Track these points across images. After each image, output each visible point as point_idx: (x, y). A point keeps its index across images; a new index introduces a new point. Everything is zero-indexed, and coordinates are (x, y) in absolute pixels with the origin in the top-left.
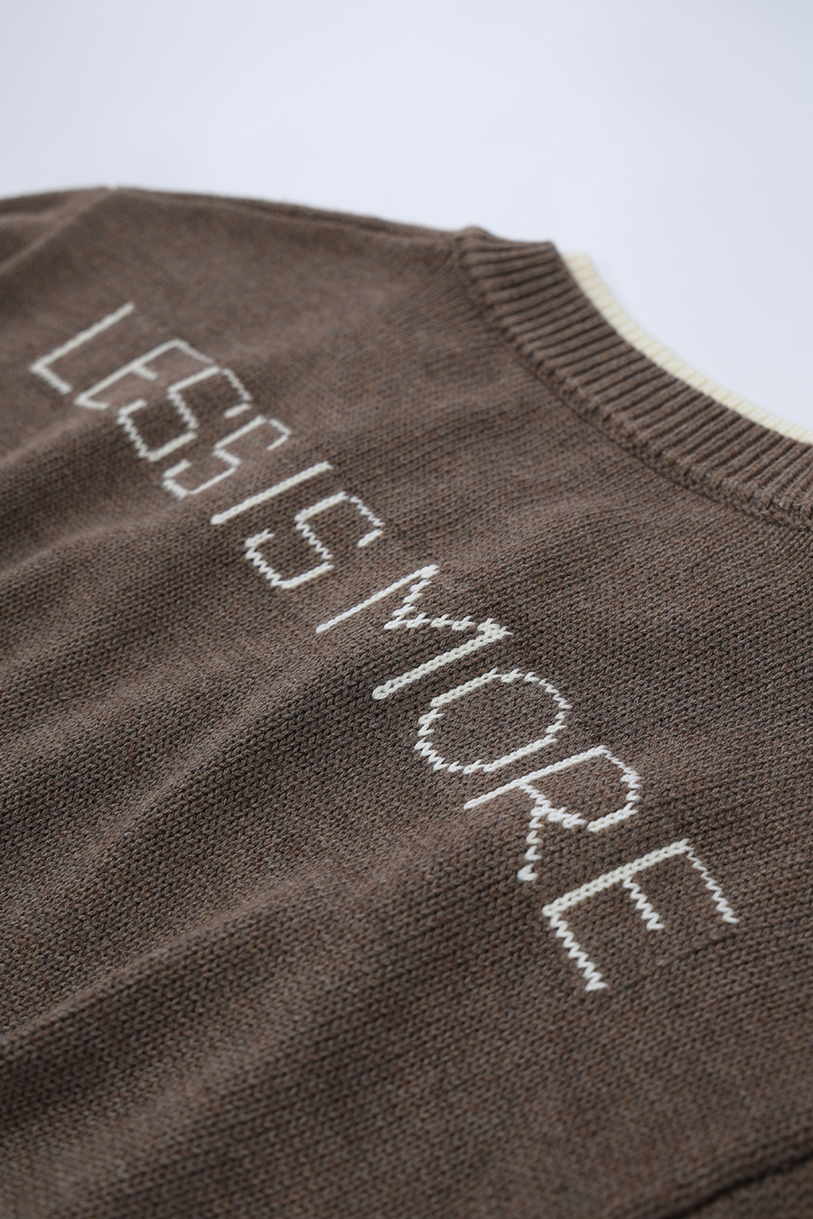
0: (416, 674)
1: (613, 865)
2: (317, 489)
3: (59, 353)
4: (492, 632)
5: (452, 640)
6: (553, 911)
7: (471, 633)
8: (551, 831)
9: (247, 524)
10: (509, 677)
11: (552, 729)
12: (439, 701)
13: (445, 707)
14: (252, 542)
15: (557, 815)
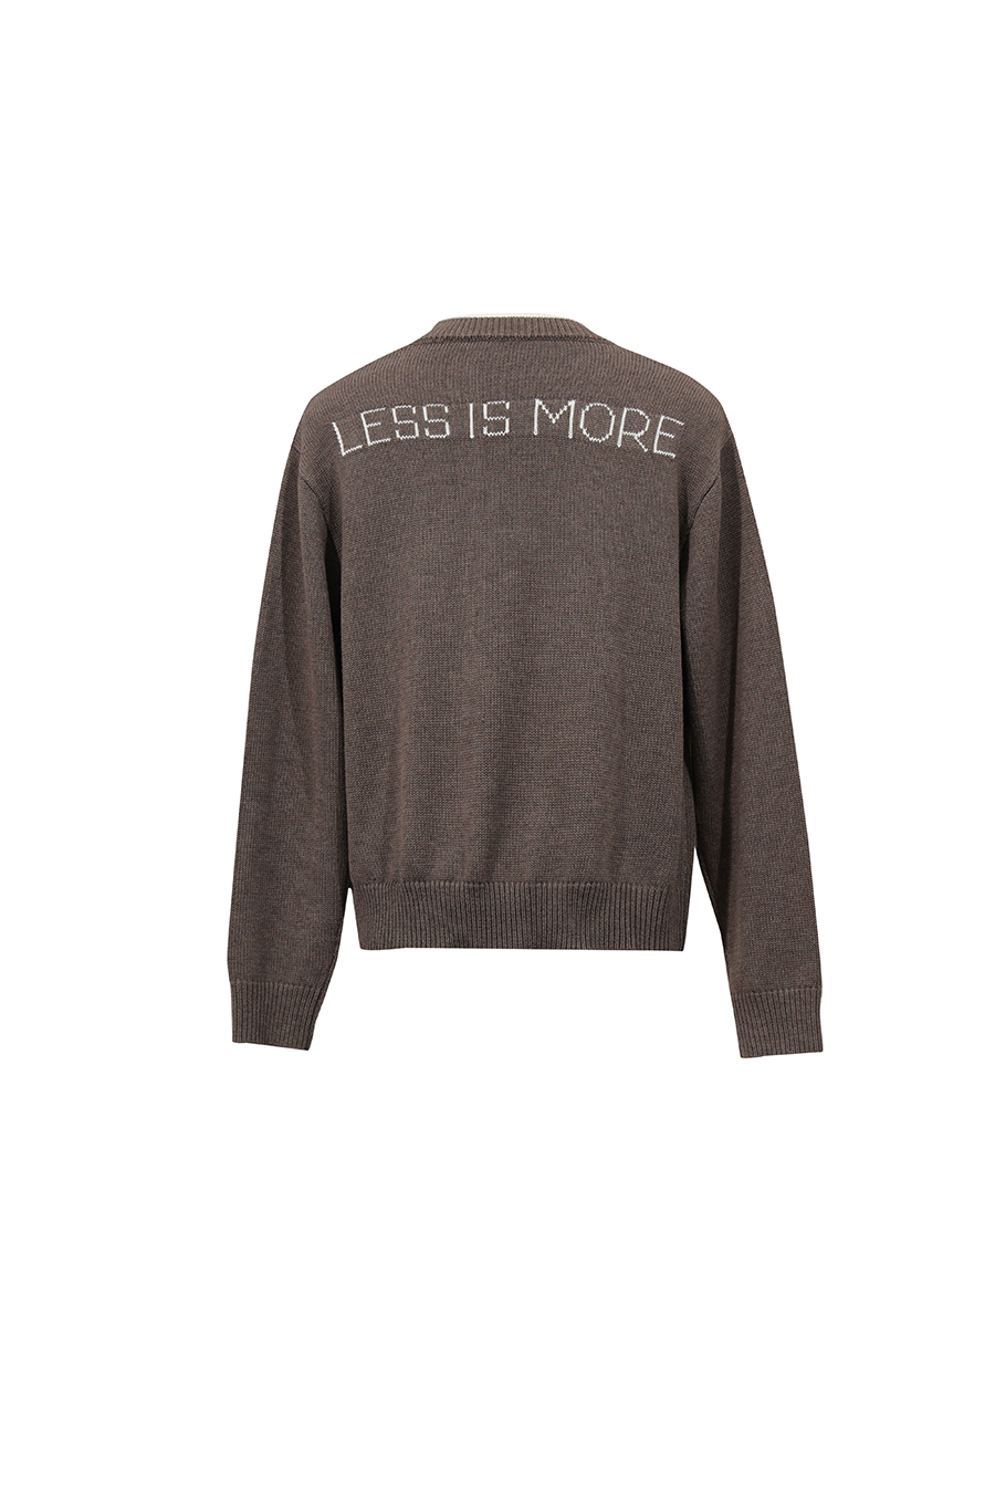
0: (571, 426)
1: (655, 433)
2: (478, 412)
3: (342, 446)
4: (572, 403)
5: (567, 414)
6: (655, 451)
7: (569, 408)
8: (641, 438)
9: (478, 430)
10: (587, 409)
11: (611, 413)
12: (581, 426)
13: (585, 427)
14: (485, 432)
15: (639, 434)
